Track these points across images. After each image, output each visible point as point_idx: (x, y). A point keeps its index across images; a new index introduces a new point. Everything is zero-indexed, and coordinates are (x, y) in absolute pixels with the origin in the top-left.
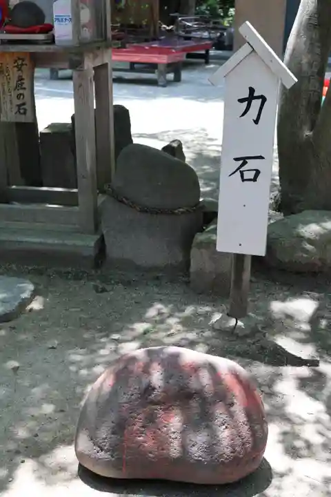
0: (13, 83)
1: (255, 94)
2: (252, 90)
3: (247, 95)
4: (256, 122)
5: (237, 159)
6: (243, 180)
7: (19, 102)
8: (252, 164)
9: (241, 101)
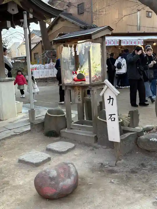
0: (78, 93)
1: (111, 98)
2: (110, 97)
3: (109, 98)
4: (112, 105)
5: (109, 115)
6: (112, 121)
7: (79, 98)
8: (113, 116)
9: (108, 100)
